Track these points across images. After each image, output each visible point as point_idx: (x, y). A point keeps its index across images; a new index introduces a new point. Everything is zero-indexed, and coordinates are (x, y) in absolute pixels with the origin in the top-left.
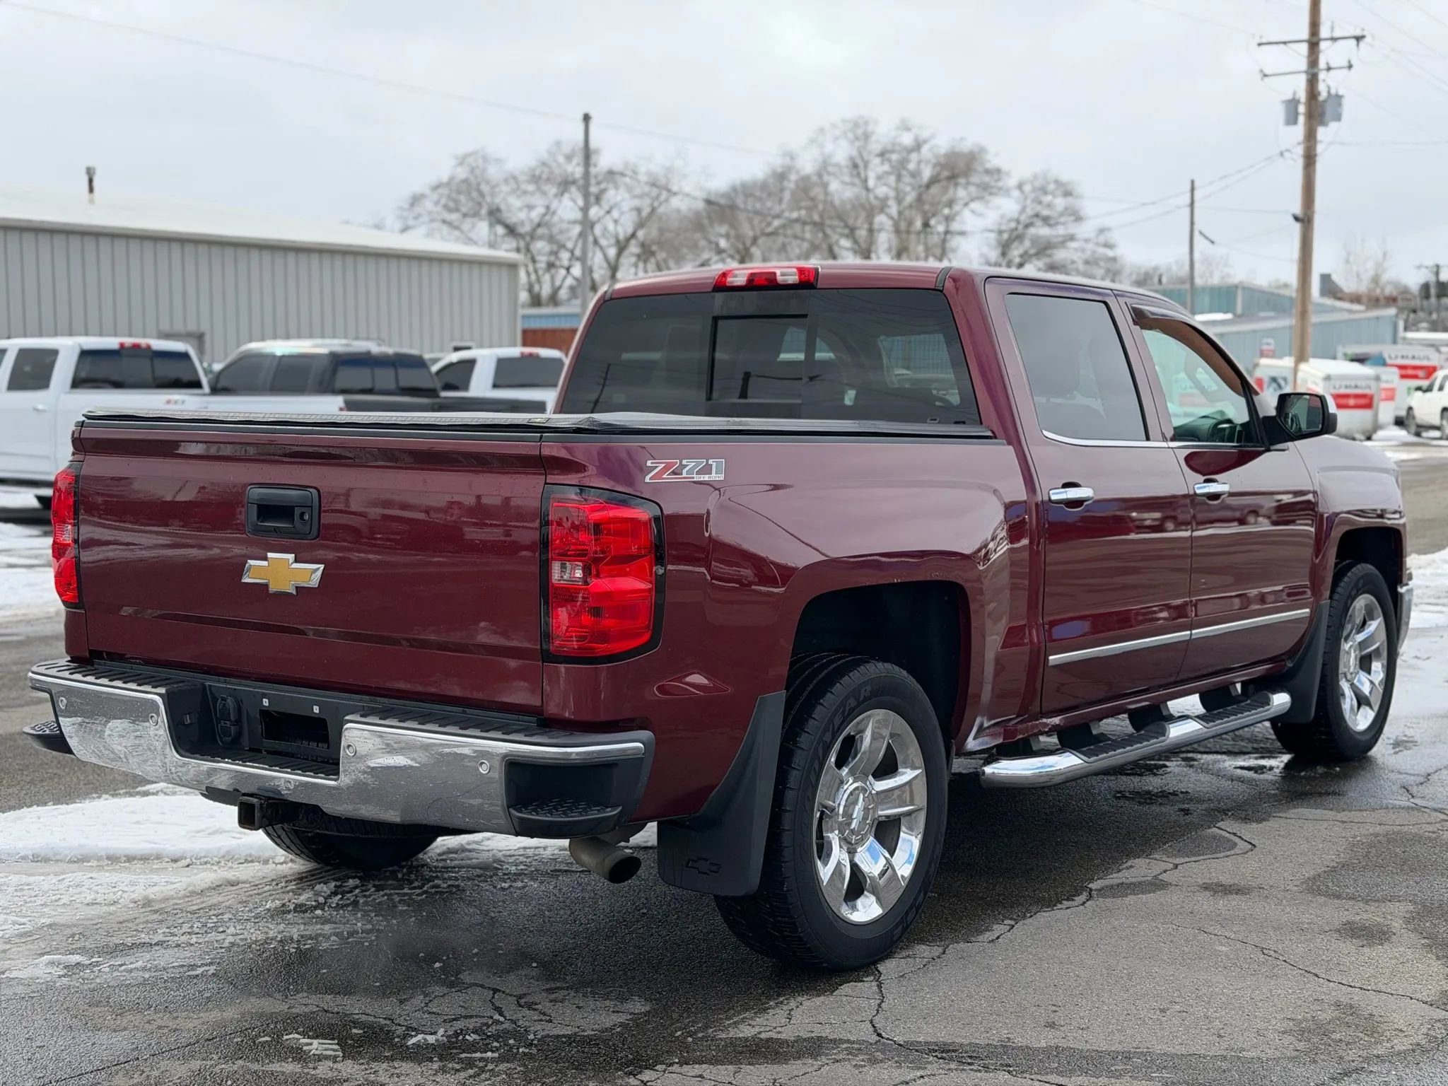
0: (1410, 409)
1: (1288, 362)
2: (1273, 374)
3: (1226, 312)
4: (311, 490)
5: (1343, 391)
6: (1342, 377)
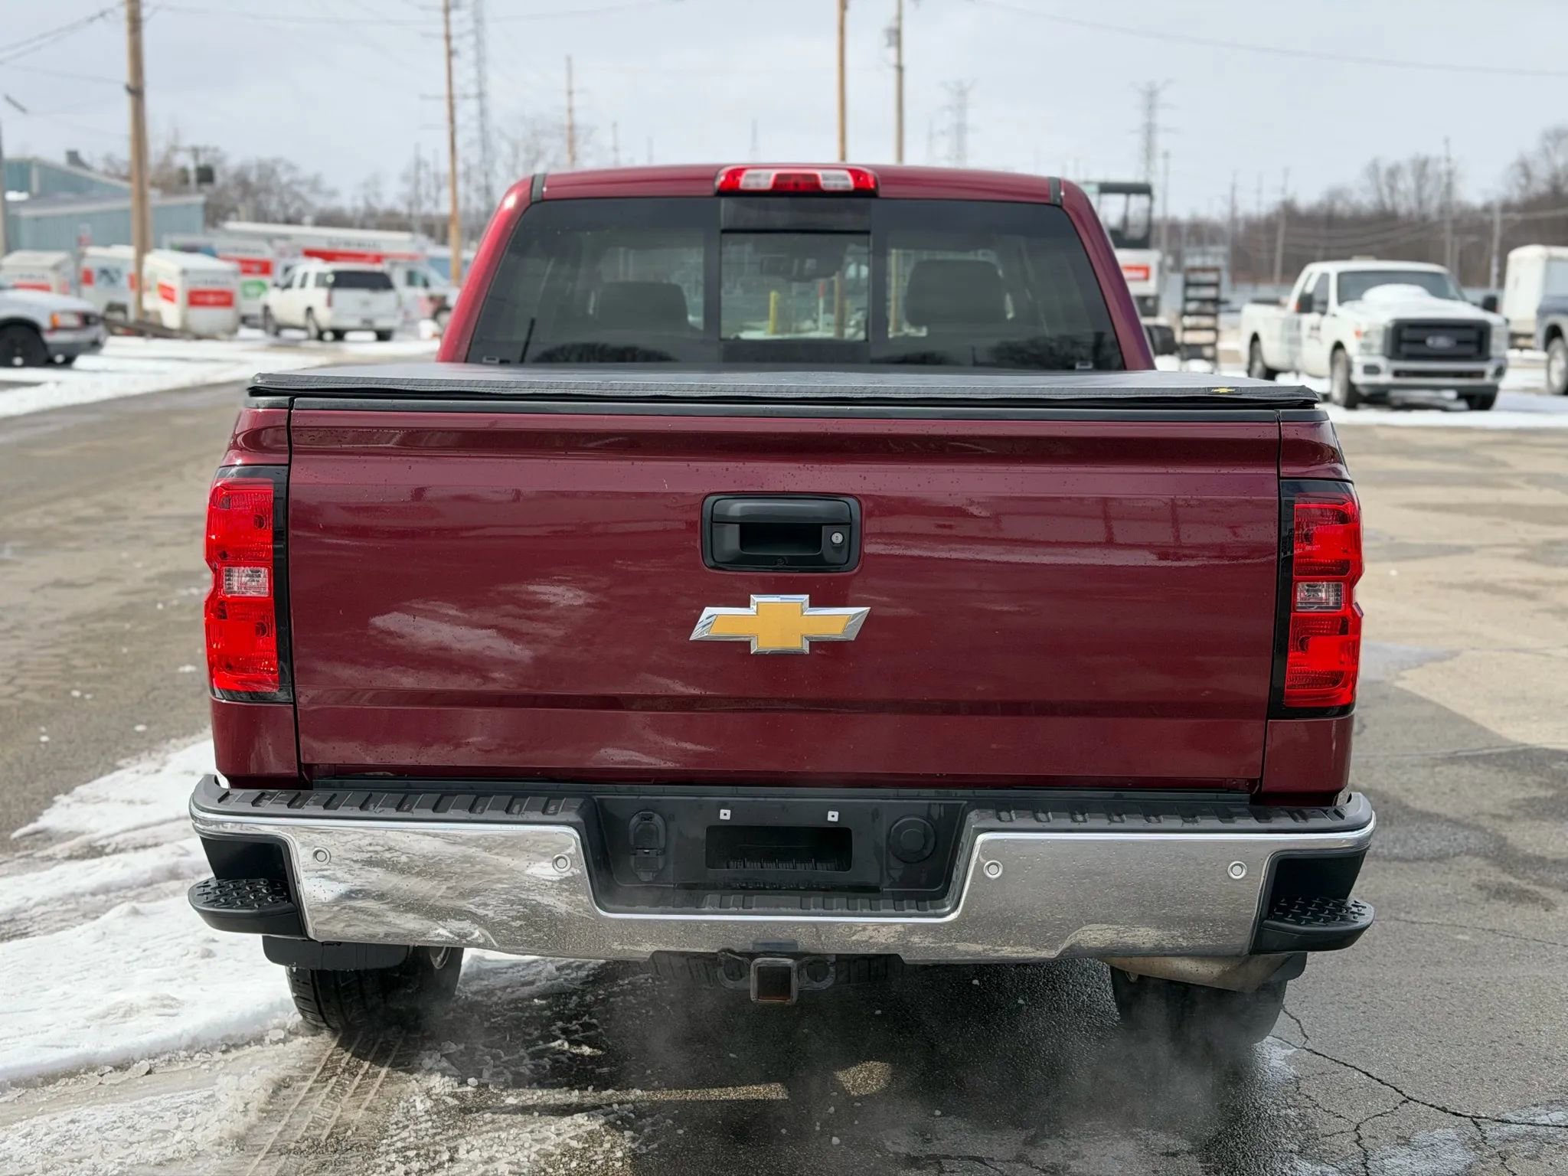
0: (266, 308)
1: (125, 253)
2: (105, 264)
3: (21, 191)
4: (850, 500)
5: (201, 287)
6: (198, 272)
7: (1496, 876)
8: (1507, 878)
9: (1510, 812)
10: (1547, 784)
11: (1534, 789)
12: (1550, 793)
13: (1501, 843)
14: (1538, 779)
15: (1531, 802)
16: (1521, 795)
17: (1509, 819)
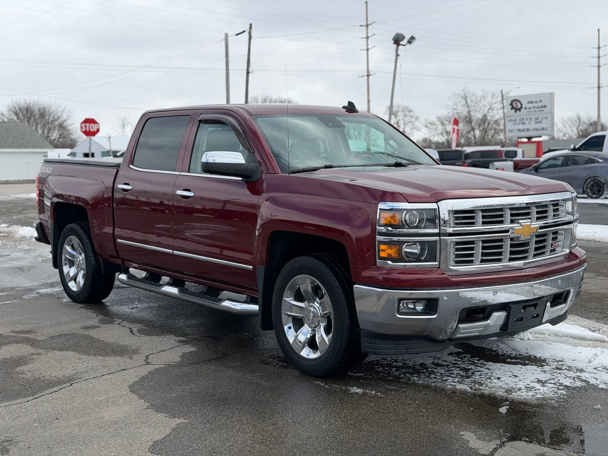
7: (32, 336)
8: (27, 336)
9: (33, 357)
10: (20, 374)
11: (25, 370)
12: (18, 369)
13: (32, 345)
14: (24, 376)
15: (26, 363)
16: (30, 366)
17: (33, 354)
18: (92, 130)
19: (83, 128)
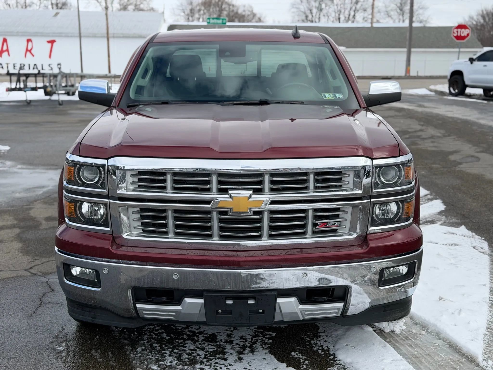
18: (462, 35)
19: (455, 33)
